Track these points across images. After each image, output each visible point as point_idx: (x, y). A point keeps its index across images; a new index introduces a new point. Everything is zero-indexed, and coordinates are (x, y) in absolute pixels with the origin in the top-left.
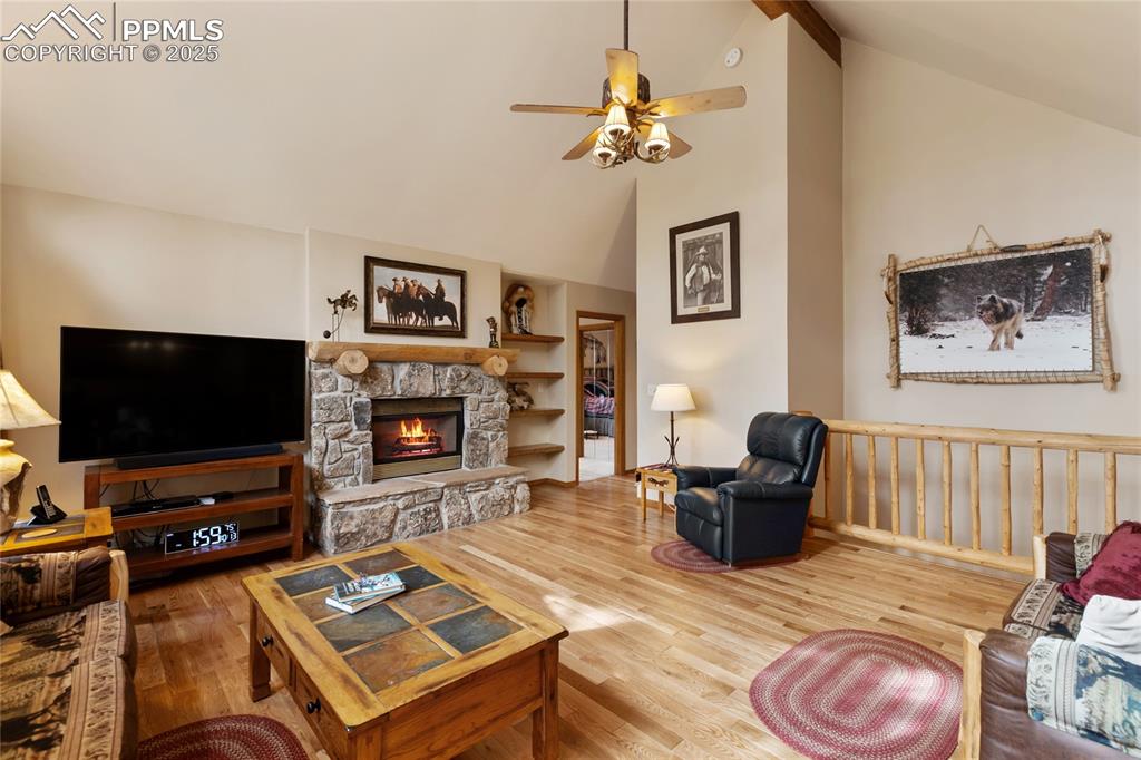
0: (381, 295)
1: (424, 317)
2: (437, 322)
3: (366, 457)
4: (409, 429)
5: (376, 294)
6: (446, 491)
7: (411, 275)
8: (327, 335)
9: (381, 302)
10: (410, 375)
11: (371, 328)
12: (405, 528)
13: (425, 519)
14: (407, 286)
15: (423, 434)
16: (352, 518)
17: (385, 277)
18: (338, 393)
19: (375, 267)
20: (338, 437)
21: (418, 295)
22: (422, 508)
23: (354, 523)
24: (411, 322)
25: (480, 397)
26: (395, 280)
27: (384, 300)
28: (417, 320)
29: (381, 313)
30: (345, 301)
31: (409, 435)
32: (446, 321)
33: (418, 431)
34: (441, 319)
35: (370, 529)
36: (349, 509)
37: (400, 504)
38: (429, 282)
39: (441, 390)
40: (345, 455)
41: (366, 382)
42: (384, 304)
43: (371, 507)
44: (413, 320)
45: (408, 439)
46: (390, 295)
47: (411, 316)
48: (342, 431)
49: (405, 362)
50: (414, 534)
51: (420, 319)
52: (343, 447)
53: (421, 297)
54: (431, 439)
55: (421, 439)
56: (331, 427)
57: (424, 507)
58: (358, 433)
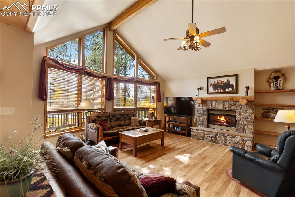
0: (211, 85)
1: (223, 89)
2: (227, 90)
3: (205, 122)
4: (220, 118)
5: (210, 86)
6: (218, 134)
7: (219, 79)
8: (197, 96)
9: (211, 87)
10: (215, 104)
11: (209, 93)
12: (206, 139)
13: (211, 139)
14: (218, 82)
15: (224, 119)
16: (194, 132)
17: (212, 81)
18: (200, 107)
19: (210, 79)
20: (200, 116)
21: (221, 84)
22: (211, 136)
23: (195, 133)
24: (219, 91)
25: (241, 111)
26: (215, 81)
27: (212, 86)
28: (221, 90)
29: (211, 90)
30: (201, 88)
31: (220, 119)
32: (230, 89)
33: (223, 118)
34: (228, 89)
35: (198, 136)
36: (194, 130)
37: (205, 133)
38: (225, 80)
39: (226, 108)
40: (201, 120)
41: (205, 105)
42: (212, 87)
43: (199, 131)
44: (219, 90)
45: (220, 120)
46: (213, 85)
47: (219, 89)
48: (200, 115)
49: (215, 101)
50: (208, 141)
51: (222, 90)
52: (200, 119)
53: (222, 84)
54: (226, 121)
55: (223, 120)
56: (198, 114)
57: (212, 136)
58: (203, 116)
